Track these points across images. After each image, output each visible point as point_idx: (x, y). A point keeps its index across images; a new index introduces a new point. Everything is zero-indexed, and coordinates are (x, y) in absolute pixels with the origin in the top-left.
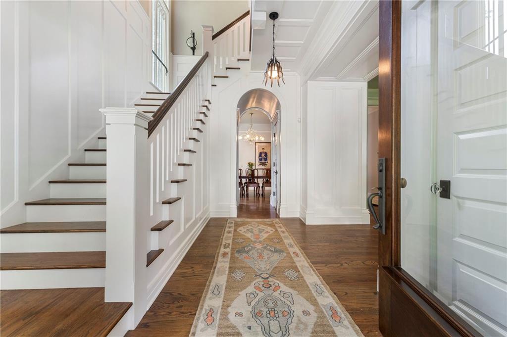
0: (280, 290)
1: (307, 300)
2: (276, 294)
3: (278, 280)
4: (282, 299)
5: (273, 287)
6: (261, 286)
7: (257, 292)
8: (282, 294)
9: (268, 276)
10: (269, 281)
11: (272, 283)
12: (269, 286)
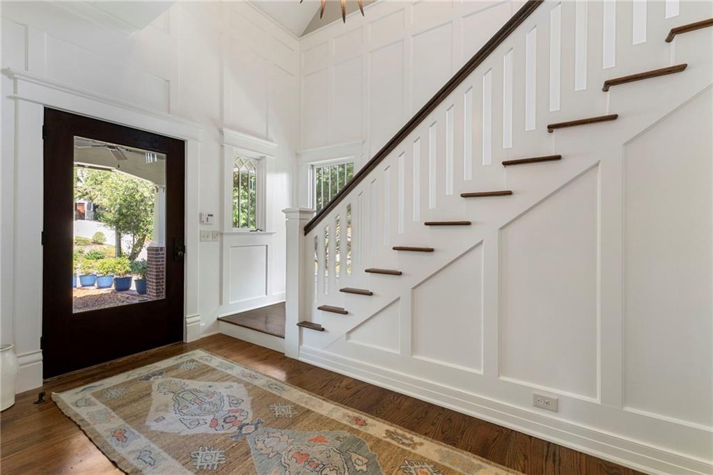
0: (208, 425)
1: (163, 432)
2: (209, 418)
3: (223, 435)
4: (198, 417)
5: (221, 422)
6: (237, 415)
7: (233, 408)
8: (201, 422)
9: (244, 431)
10: (233, 426)
11: (227, 426)
12: (227, 421)
